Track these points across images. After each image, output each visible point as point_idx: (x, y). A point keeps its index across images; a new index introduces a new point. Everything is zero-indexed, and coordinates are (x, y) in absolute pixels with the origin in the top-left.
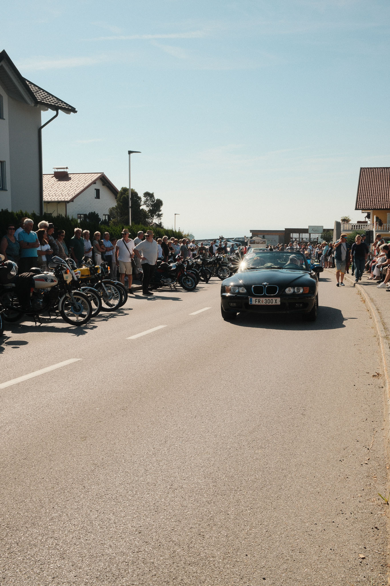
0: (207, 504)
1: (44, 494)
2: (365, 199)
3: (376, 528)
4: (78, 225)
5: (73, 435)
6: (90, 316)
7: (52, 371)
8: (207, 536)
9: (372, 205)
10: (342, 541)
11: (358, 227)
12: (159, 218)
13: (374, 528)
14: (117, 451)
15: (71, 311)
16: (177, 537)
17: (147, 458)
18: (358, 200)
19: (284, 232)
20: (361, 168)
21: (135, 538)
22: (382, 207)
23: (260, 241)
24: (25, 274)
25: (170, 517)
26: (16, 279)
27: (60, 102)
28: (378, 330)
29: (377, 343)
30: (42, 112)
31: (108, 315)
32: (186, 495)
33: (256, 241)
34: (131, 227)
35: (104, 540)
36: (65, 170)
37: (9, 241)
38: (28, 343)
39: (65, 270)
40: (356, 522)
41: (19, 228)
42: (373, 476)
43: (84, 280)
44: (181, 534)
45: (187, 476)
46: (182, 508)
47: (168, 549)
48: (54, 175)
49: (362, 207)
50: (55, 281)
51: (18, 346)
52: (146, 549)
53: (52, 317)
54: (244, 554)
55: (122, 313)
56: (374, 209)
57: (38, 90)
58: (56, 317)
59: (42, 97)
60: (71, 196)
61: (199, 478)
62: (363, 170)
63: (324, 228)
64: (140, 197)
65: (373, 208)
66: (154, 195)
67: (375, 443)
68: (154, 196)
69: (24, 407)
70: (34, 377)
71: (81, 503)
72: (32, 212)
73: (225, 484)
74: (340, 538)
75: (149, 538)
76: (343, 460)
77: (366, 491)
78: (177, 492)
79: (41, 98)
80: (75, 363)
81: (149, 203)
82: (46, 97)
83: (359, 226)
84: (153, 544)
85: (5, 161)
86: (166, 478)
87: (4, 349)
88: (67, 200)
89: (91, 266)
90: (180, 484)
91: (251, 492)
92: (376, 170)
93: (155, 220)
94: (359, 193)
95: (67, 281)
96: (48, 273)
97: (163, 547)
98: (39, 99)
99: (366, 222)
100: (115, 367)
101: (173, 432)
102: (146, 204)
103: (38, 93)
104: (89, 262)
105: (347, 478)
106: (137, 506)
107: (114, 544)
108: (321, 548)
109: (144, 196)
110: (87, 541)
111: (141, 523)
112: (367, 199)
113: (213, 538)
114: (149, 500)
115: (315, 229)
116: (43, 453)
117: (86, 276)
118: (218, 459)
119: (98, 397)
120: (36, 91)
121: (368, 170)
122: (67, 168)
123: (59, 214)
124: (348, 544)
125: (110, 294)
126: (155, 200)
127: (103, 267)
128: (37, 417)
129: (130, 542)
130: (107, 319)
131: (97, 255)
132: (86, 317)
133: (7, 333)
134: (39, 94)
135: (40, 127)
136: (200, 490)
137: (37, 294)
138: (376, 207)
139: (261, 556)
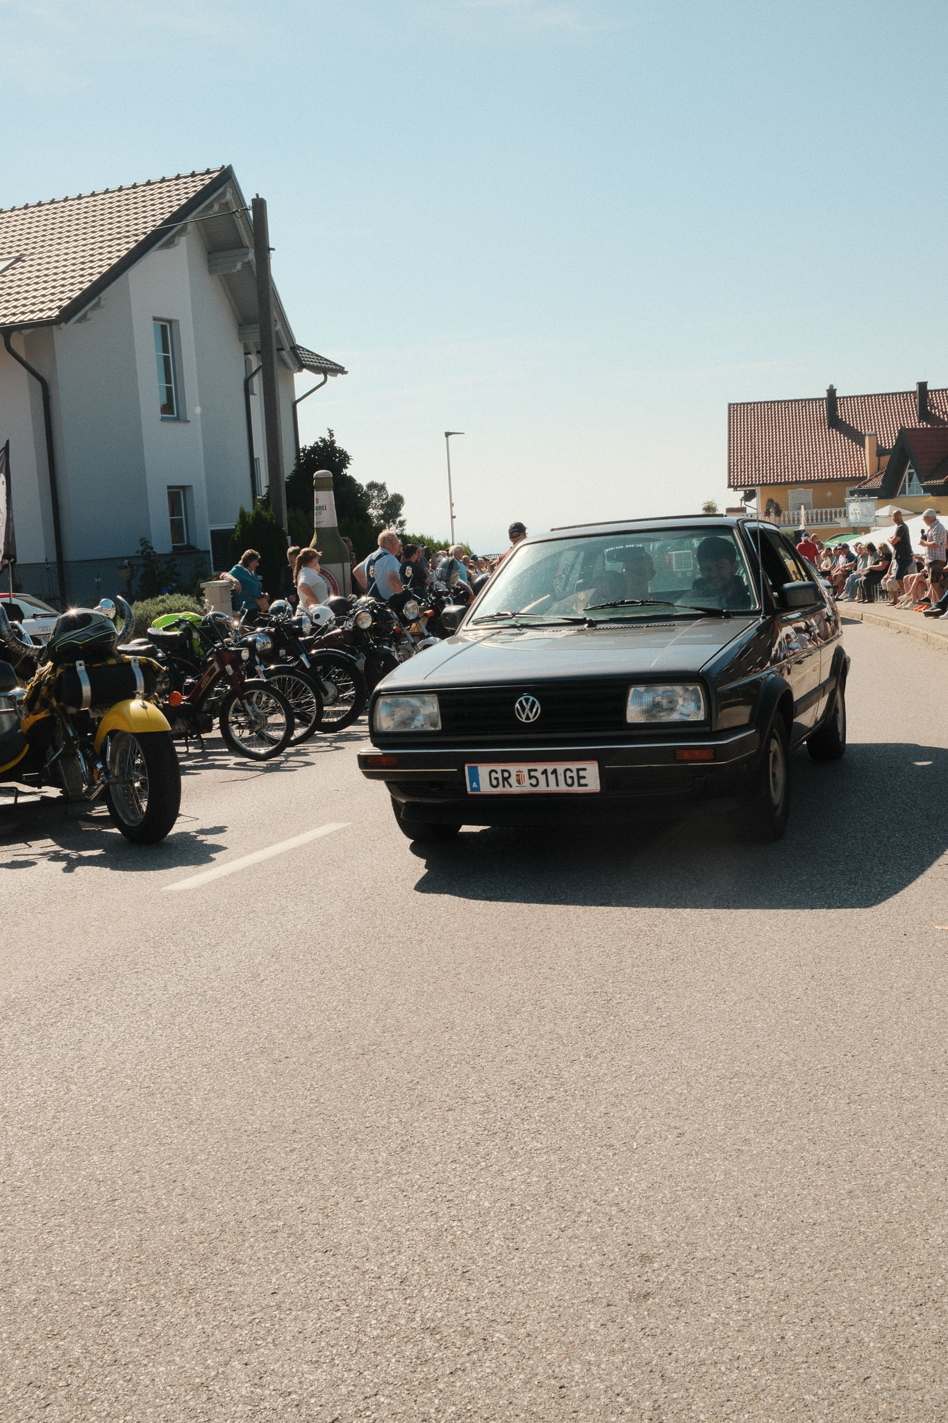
2: (745, 465)
9: (759, 477)
18: (732, 467)
20: (730, 405)
22: (778, 480)
30: (295, 374)
49: (741, 482)
56: (764, 484)
62: (734, 408)
65: (761, 482)
66: (386, 488)
92: (758, 407)
94: (732, 457)
99: (742, 510)
112: (748, 465)
121: (744, 408)
126: (388, 495)
135: (293, 400)
138: (767, 481)
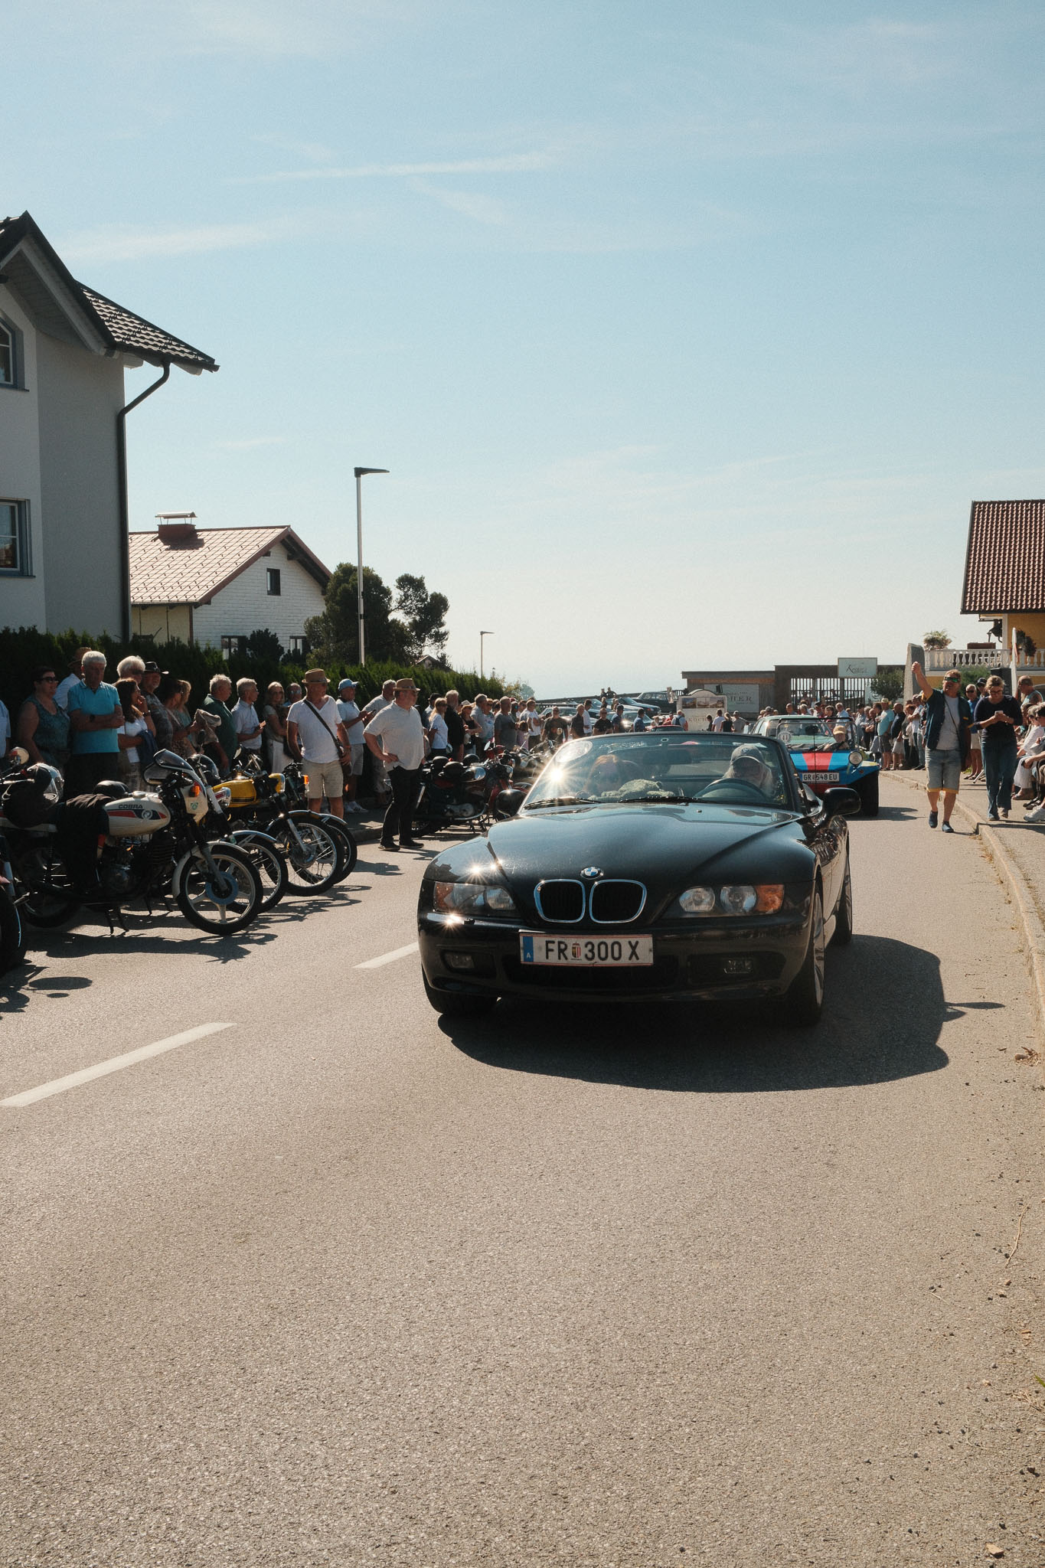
0: (574, 1411)
1: (135, 1391)
2: (987, 584)
3: (1032, 1471)
4: (224, 667)
5: (214, 1229)
6: (258, 907)
7: (156, 1059)
8: (576, 1500)
9: (1006, 601)
10: (941, 1508)
11: (970, 658)
12: (437, 644)
13: (1026, 1471)
14: (330, 1272)
15: (206, 895)
16: (494, 1502)
17: (411, 1288)
18: (969, 586)
19: (774, 674)
20: (974, 504)
21: (381, 1508)
22: (1032, 605)
23: (708, 699)
24: (83, 799)
25: (474, 1449)
26: (58, 813)
27: (174, 343)
28: (1028, 934)
29: (1026, 970)
30: (127, 370)
31: (304, 904)
32: (519, 1386)
33: (698, 700)
34: (365, 669)
35: (298, 1513)
36: (188, 521)
37: (41, 710)
38: (91, 982)
39: (189, 787)
40: (978, 1457)
41: (68, 675)
42: (1020, 1330)
43: (240, 813)
44: (505, 1494)
45: (518, 1337)
46: (507, 1422)
47: (471, 1536)
48: (158, 535)
49: (980, 606)
50: (164, 817)
51: (65, 992)
52: (411, 1537)
53: (156, 913)
54: (675, 1546)
55: (343, 897)
56: (1011, 611)
57: (115, 314)
58: (166, 912)
59: (127, 333)
60: (205, 588)
61: (553, 1341)
62: (979, 507)
63: (880, 663)
64: (389, 590)
65: (1008, 608)
66: (424, 584)
67: (1024, 1240)
68: (426, 585)
69: (81, 1156)
70: (108, 1075)
71: (235, 1413)
72: (102, 634)
73: (621, 1355)
74: (935, 1501)
75: (420, 1507)
76: (940, 1286)
77: (1003, 1369)
78: (493, 1379)
79: (124, 334)
80: (216, 1034)
81: (411, 603)
82: (136, 330)
83: (974, 656)
84: (429, 1522)
85: (29, 500)
86: (463, 1342)
87: (27, 999)
88: (192, 599)
89: (259, 773)
90: (502, 1359)
91: (692, 1377)
92: (1013, 507)
93: (430, 650)
94: (971, 569)
95: (194, 815)
96: (143, 796)
97: (456, 1531)
98: (118, 337)
99: (992, 646)
100: (324, 1044)
101: (481, 1218)
102: (403, 608)
103: (116, 320)
104: (253, 763)
105: (952, 1335)
106: (385, 1419)
107: (325, 1523)
108: (884, 1527)
109: (397, 587)
110: (252, 1518)
111: (396, 1465)
112: (992, 584)
113: (592, 1503)
114: (416, 1402)
115: (856, 666)
116: (133, 1280)
117: (246, 800)
118: (603, 1289)
119: (278, 1126)
120: (110, 317)
121: (994, 507)
122: (193, 515)
123: (173, 638)
124: (955, 1516)
125: (309, 849)
126: (427, 595)
127: (290, 775)
128: (117, 1181)
129: (367, 1517)
130: (302, 915)
131: (272, 745)
132: (246, 912)
133: (35, 957)
134: (117, 323)
135: (120, 409)
136: (555, 1373)
137: (115, 851)
138: (1016, 605)
139: (722, 1553)
